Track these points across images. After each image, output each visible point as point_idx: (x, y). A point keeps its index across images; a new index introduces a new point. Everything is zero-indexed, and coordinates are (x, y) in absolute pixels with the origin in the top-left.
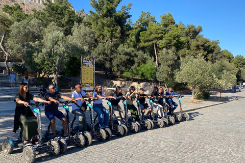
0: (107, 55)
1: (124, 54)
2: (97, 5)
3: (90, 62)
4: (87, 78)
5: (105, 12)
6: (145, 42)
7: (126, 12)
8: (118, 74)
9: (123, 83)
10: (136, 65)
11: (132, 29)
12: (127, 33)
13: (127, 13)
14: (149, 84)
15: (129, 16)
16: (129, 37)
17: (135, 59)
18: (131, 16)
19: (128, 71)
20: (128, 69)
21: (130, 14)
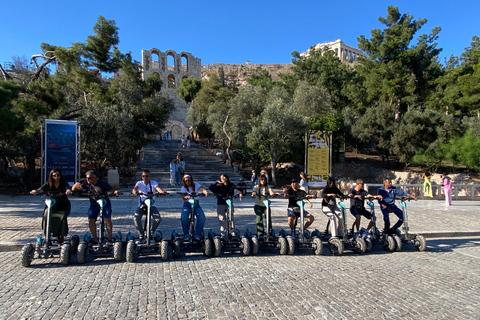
0: (380, 127)
1: (413, 122)
2: (369, 46)
3: (322, 140)
4: (317, 167)
5: (382, 53)
6: (471, 94)
7: (429, 44)
8: (402, 158)
9: (413, 176)
10: (440, 140)
11: (442, 74)
12: (431, 83)
13: (431, 47)
14: (467, 177)
15: (436, 52)
16: (435, 91)
17: (439, 130)
18: (441, 50)
19: (423, 153)
20: (421, 149)
21: (437, 48)
